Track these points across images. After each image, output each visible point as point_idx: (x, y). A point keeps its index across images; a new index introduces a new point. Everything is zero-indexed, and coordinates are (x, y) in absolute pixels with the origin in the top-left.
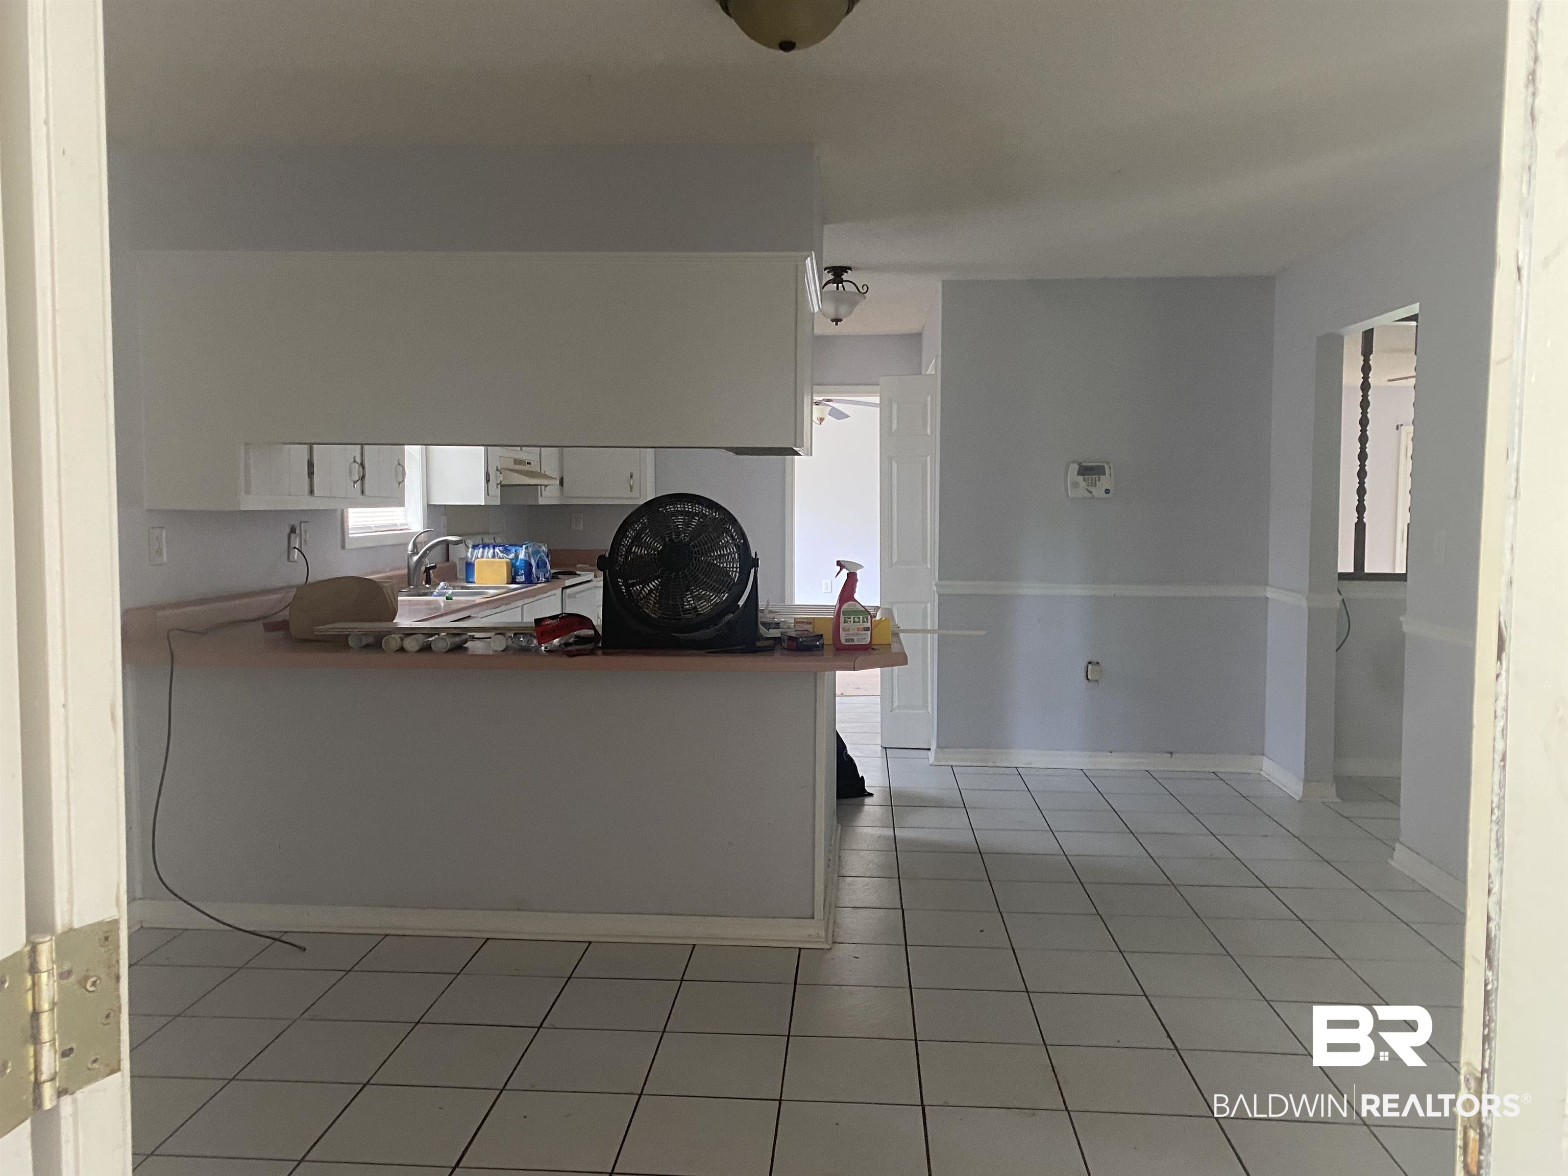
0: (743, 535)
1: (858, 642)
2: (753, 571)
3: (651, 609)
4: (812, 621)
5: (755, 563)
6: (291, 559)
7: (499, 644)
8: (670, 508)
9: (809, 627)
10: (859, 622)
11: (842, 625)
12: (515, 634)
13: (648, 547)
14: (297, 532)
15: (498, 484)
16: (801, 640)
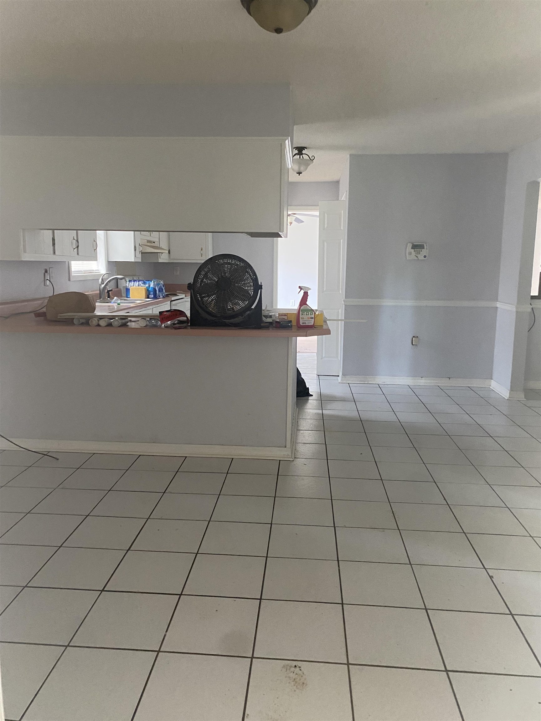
0: (255, 274)
1: (308, 324)
2: (260, 290)
3: (212, 308)
4: (286, 314)
5: (261, 287)
6: (46, 285)
7: (143, 323)
8: (221, 261)
9: (286, 317)
10: (309, 315)
11: (301, 316)
12: (150, 319)
13: (211, 280)
14: (48, 272)
15: (140, 252)
16: (281, 323)
